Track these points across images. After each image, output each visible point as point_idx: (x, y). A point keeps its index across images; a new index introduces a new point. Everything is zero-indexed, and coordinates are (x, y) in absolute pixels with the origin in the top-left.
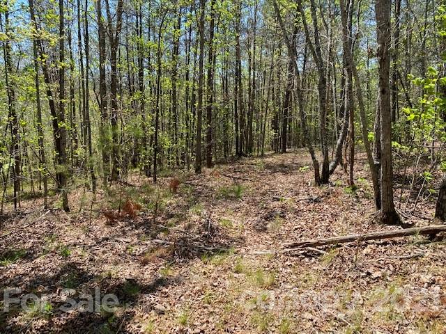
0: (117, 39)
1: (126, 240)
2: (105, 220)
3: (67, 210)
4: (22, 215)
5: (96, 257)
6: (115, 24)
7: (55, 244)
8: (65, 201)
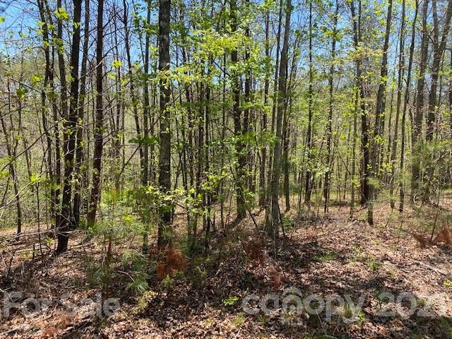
0: (443, 44)
1: (441, 271)
2: (414, 242)
3: (371, 222)
4: (329, 219)
5: (405, 280)
6: (441, 28)
7: (363, 254)
8: (370, 213)
